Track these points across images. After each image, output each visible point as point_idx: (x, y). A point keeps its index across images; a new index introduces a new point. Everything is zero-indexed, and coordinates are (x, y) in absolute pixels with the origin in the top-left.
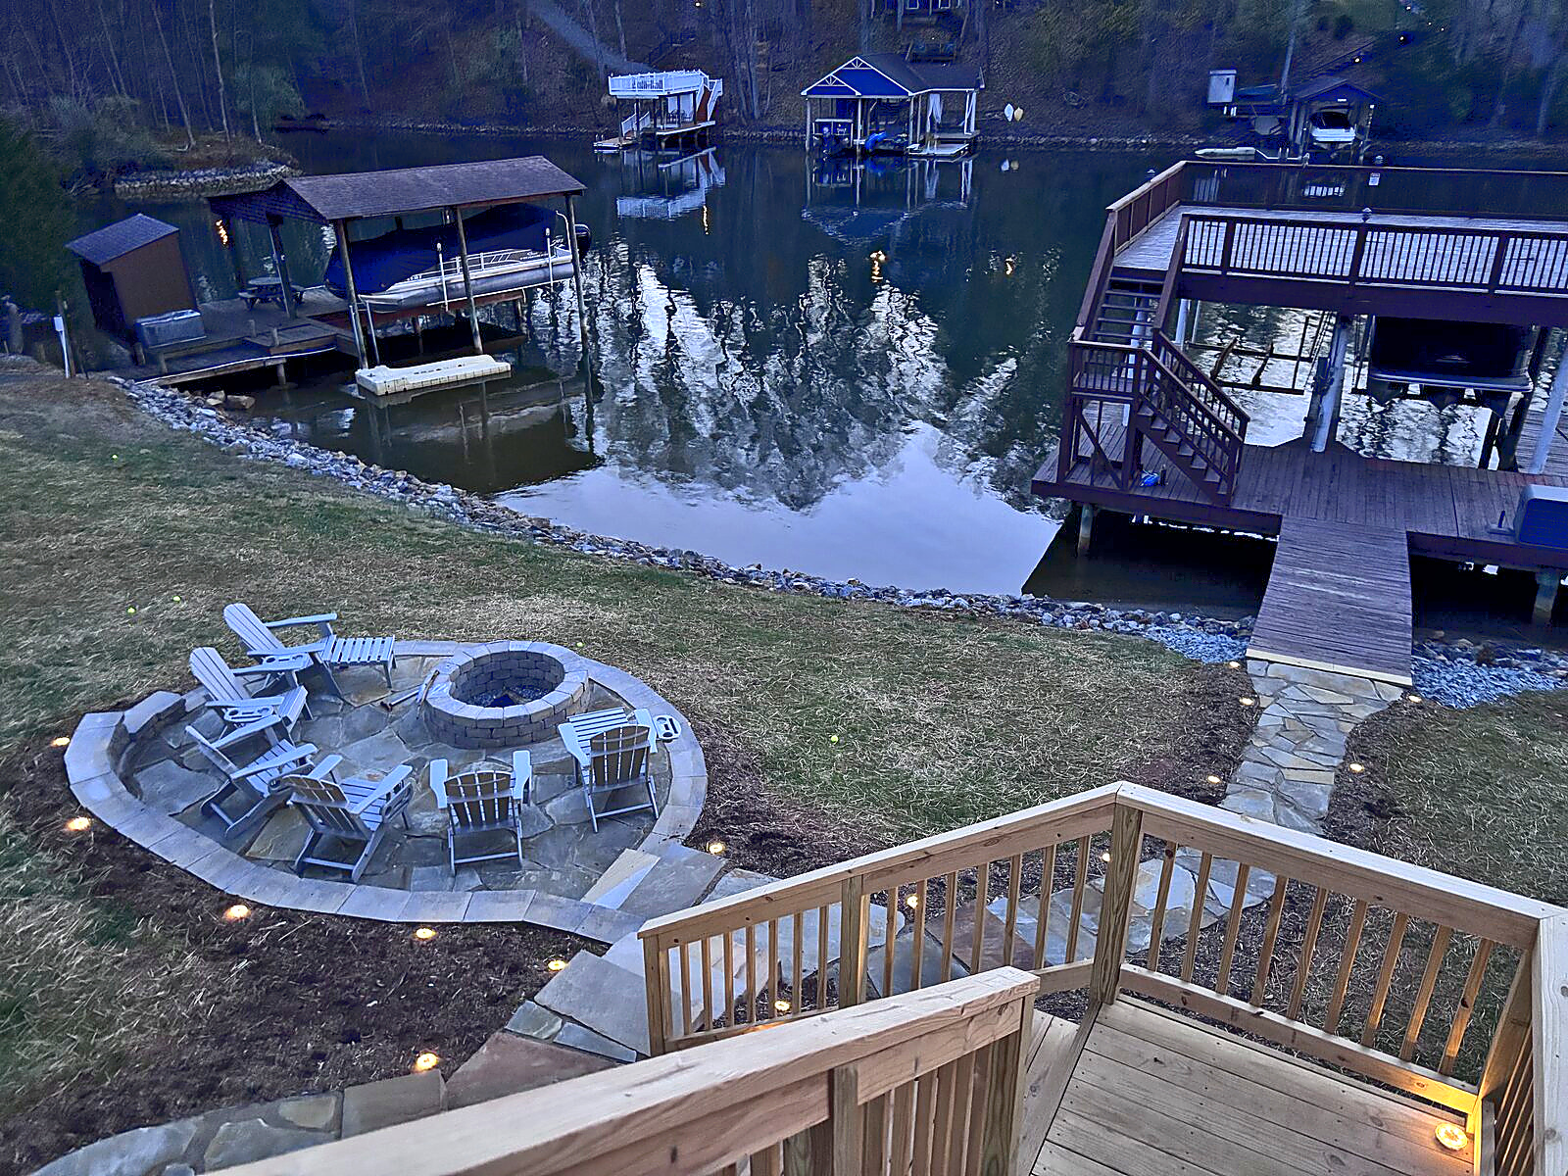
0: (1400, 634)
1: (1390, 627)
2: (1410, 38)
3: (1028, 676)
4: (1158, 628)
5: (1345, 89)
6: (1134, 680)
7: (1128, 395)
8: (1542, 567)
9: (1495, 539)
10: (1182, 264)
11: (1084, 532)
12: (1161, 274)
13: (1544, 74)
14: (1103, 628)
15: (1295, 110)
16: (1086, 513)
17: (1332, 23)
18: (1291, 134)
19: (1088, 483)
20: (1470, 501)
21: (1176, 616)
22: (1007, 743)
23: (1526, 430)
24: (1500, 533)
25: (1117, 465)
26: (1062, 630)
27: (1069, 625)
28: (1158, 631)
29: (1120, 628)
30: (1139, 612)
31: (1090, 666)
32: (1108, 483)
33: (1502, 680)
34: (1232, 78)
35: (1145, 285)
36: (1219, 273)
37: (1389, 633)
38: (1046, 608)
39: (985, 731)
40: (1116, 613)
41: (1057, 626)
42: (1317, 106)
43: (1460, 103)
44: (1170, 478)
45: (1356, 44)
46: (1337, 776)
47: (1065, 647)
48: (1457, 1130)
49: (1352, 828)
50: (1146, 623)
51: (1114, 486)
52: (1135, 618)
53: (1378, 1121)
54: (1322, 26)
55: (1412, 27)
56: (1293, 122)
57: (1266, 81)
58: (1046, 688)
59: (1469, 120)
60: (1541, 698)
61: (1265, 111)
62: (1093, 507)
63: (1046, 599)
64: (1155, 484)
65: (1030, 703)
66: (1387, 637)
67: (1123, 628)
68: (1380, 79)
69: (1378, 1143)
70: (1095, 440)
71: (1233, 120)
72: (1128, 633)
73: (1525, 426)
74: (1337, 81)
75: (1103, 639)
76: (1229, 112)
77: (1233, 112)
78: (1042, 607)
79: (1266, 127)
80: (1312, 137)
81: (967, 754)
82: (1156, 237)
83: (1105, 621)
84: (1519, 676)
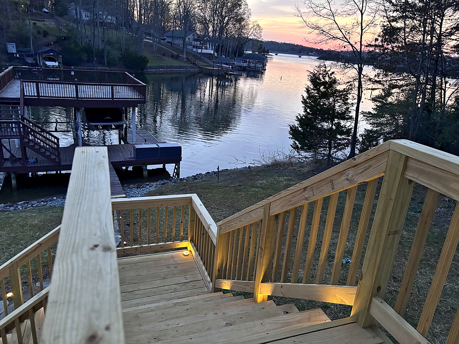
0: (118, 185)
1: (115, 184)
2: (65, 38)
3: (15, 225)
4: (51, 202)
5: (51, 51)
6: (51, 216)
7: (18, 136)
8: (143, 164)
9: (131, 160)
10: (24, 96)
11: (14, 182)
12: (19, 99)
13: (103, 50)
14: (33, 207)
15: (38, 56)
16: (13, 176)
17: (41, 32)
18: (39, 62)
19: (11, 166)
20: (122, 152)
21: (55, 198)
22: (17, 245)
23: (128, 135)
24: (132, 158)
25: (20, 159)
26: (19, 211)
27: (21, 209)
28: (51, 203)
29: (39, 205)
30: (43, 199)
31: (35, 217)
32: (18, 164)
33: (144, 190)
34: (15, 46)
35: (13, 102)
36: (37, 98)
37: (116, 186)
38: (10, 206)
39: (7, 244)
40: (35, 202)
41: (16, 210)
42: (44, 55)
43: (84, 57)
44: (39, 160)
45: (51, 39)
46: (118, 221)
47: (23, 214)
48: (187, 251)
49: (126, 230)
50: (47, 202)
51: (20, 165)
52: (42, 201)
53: (172, 257)
54: (39, 33)
55: (65, 35)
56: (38, 59)
57: (26, 47)
58: (23, 226)
59: (88, 61)
60: (153, 192)
61: (28, 56)
62: (15, 173)
63: (9, 204)
64: (34, 162)
65: (19, 232)
66: (115, 187)
67: (40, 205)
68: (61, 49)
69: (174, 261)
70: (10, 152)
71: (18, 58)
72: (42, 206)
73: (128, 134)
74: (48, 49)
75: (35, 209)
76: (16, 55)
77: (18, 55)
78: (9, 206)
79: (30, 60)
80: (45, 64)
81: (4, 253)
82: (11, 89)
83: (33, 205)
84: (147, 189)
